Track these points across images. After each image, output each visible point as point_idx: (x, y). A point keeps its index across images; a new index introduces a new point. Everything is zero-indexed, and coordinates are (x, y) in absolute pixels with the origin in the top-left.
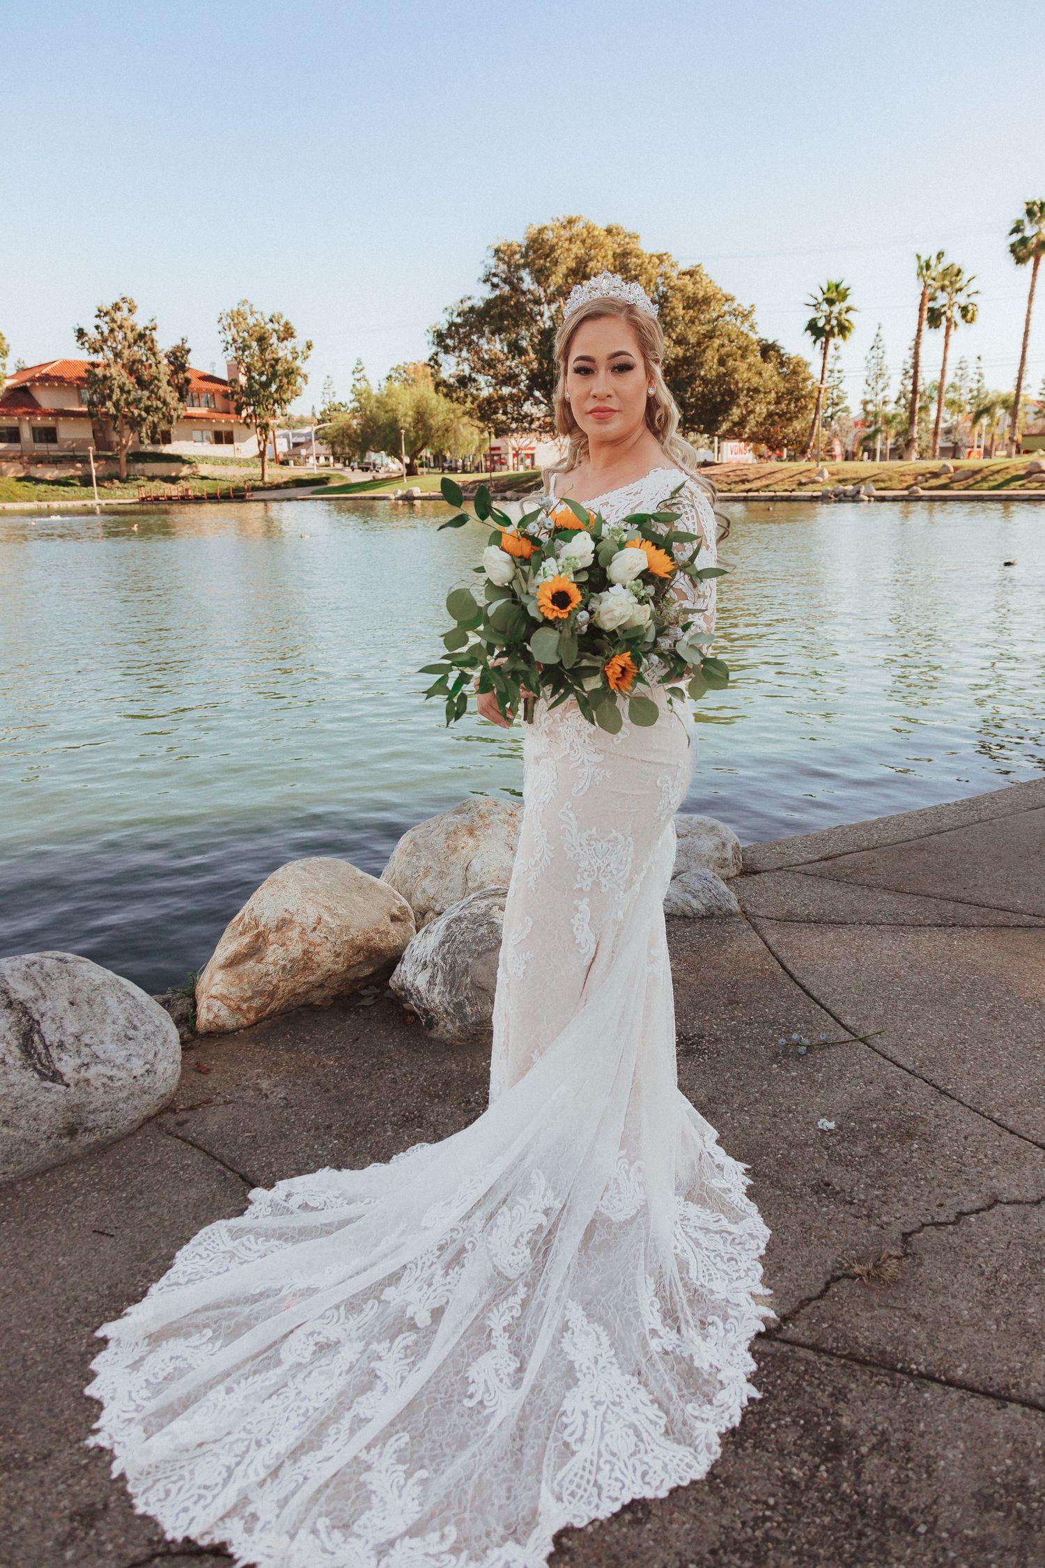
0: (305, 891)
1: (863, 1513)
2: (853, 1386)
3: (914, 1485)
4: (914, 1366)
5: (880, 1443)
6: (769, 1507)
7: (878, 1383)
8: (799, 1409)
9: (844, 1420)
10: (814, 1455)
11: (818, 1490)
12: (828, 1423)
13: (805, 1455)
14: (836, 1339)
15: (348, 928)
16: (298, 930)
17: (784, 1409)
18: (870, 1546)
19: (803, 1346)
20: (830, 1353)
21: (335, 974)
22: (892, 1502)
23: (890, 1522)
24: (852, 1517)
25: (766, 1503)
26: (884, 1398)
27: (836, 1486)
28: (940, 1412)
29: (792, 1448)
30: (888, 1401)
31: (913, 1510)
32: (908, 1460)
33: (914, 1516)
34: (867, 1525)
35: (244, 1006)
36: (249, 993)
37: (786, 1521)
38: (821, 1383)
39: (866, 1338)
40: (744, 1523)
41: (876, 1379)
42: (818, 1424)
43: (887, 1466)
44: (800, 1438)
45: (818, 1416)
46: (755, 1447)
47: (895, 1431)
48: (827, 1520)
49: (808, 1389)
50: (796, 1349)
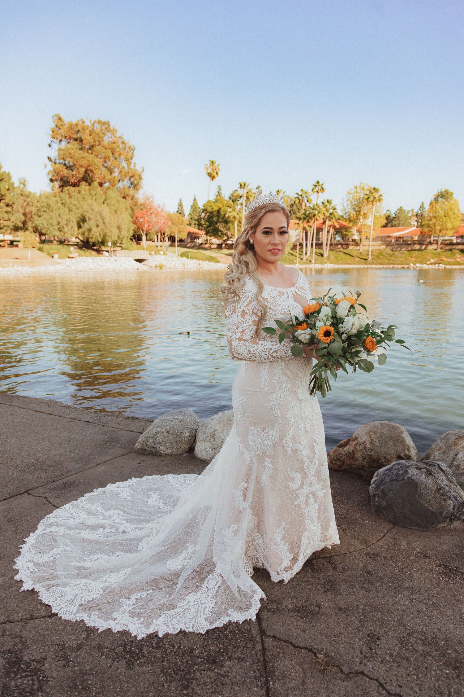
0: (370, 431)
1: (186, 673)
2: (248, 663)
3: (205, 688)
4: (271, 683)
5: (222, 675)
6: (179, 647)
7: (254, 672)
8: (228, 649)
9: (228, 663)
10: (207, 656)
11: (191, 659)
12: (224, 658)
13: (206, 653)
14: (272, 655)
15: (372, 450)
16: (356, 442)
17: (225, 644)
18: (173, 677)
19: (263, 645)
20: (264, 655)
21: (364, 466)
22: (194, 682)
23: (185, 682)
24: (183, 670)
25: (181, 646)
26: (246, 674)
27: (195, 664)
28: (248, 694)
29: (207, 649)
30: (245, 675)
31: (193, 689)
32: (217, 685)
33: (190, 689)
34: (181, 675)
35: (334, 462)
36: (335, 458)
37: (175, 652)
38: (245, 654)
39: (279, 665)
40: (170, 641)
41: (256, 671)
42: (223, 656)
43: (211, 678)
44: (213, 651)
45: (227, 654)
46: (204, 639)
47: (230, 680)
48: (180, 663)
49: (239, 650)
50: (260, 644)
